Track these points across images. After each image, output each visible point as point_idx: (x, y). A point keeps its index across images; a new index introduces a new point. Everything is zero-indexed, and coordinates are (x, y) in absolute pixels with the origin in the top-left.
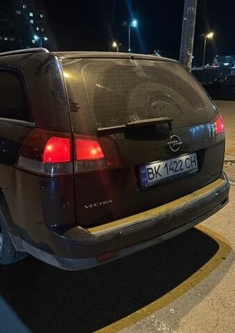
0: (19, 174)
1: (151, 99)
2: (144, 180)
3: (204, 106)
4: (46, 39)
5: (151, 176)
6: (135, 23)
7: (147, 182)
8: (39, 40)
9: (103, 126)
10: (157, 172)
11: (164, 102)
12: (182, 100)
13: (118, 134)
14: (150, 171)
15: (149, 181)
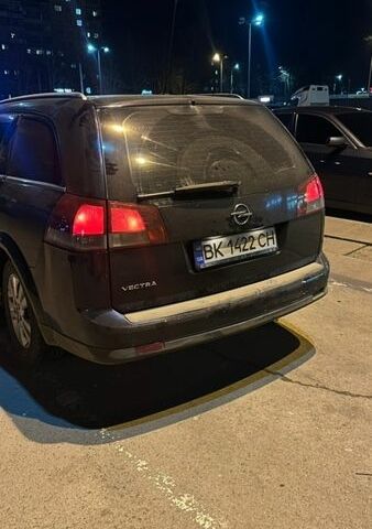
0: (47, 250)
1: (212, 157)
2: (199, 259)
3: (291, 165)
4: (106, 50)
5: (209, 255)
6: (259, 19)
7: (203, 262)
8: (96, 53)
9: (145, 193)
10: (217, 251)
11: (231, 161)
12: (256, 159)
13: (164, 202)
14: (208, 249)
15: (206, 262)
